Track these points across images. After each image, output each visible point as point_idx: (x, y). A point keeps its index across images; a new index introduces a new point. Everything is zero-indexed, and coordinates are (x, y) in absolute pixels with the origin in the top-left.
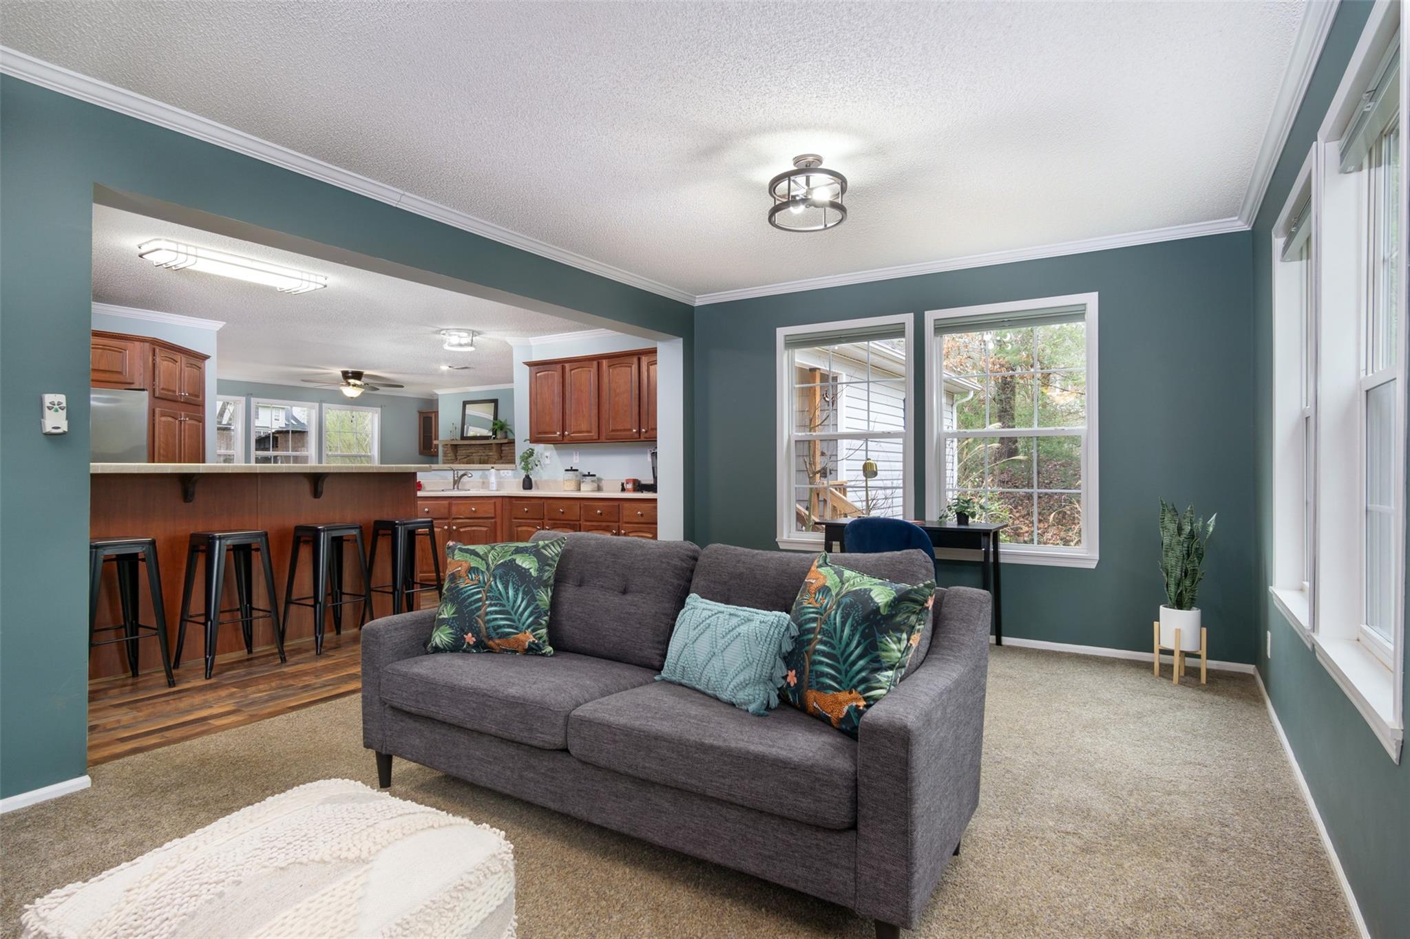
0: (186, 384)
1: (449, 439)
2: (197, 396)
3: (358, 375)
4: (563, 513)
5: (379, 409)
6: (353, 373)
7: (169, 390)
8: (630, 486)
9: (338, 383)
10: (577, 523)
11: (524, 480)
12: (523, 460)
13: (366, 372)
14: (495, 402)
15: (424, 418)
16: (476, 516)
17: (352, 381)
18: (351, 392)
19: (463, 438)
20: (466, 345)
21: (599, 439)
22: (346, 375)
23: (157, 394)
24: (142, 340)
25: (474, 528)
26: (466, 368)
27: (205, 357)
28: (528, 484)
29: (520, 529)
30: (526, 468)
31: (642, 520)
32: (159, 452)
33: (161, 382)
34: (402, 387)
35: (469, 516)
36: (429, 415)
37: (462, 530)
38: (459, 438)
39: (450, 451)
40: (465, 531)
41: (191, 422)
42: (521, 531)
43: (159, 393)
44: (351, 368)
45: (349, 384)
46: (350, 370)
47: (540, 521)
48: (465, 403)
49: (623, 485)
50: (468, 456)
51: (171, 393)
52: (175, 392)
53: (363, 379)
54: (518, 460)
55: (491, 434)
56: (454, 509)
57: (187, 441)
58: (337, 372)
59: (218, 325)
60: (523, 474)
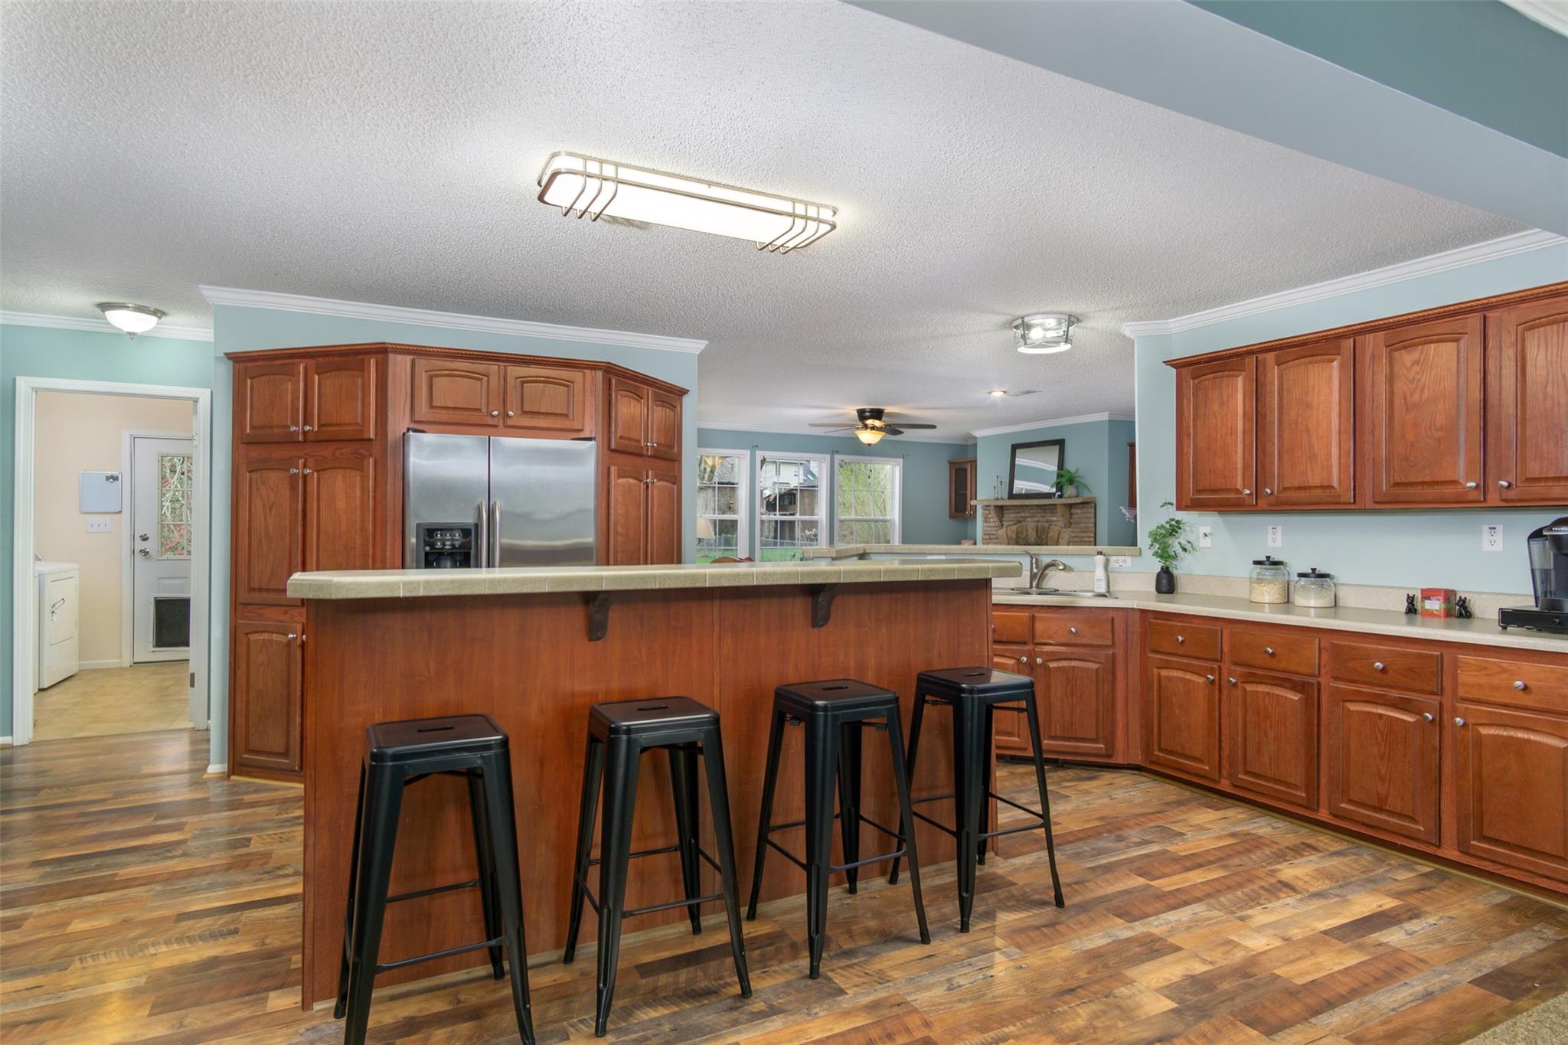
0: (655, 428)
1: (992, 498)
2: (671, 447)
3: (877, 414)
4: (1273, 655)
5: (901, 460)
6: (872, 411)
7: (629, 439)
8: (1435, 605)
9: (853, 427)
10: (1313, 680)
11: (1159, 576)
12: (1155, 540)
13: (888, 409)
14: (1060, 443)
15: (956, 470)
16: (1079, 641)
17: (870, 422)
18: (868, 437)
19: (1011, 496)
20: (1055, 342)
21: (1354, 502)
22: (862, 415)
23: (613, 446)
24: (592, 366)
25: (1074, 663)
26: (1028, 392)
27: (682, 392)
28: (1167, 583)
29: (1164, 673)
30: (1164, 554)
31: (1528, 700)
32: (615, 528)
33: (619, 430)
34: (934, 427)
35: (1064, 641)
36: (964, 466)
37: (1052, 665)
38: (1006, 496)
39: (993, 515)
40: (1059, 669)
41: (660, 483)
42: (1170, 679)
43: (616, 444)
44: (868, 404)
45: (866, 427)
46: (867, 407)
47: (1215, 666)
48: (1015, 448)
49: (1411, 600)
50: (1019, 522)
51: (633, 443)
52: (639, 441)
53: (883, 419)
54: (1143, 539)
55: (1054, 490)
56: (1039, 627)
57: (655, 510)
58: (852, 411)
59: (698, 346)
60: (1156, 566)
